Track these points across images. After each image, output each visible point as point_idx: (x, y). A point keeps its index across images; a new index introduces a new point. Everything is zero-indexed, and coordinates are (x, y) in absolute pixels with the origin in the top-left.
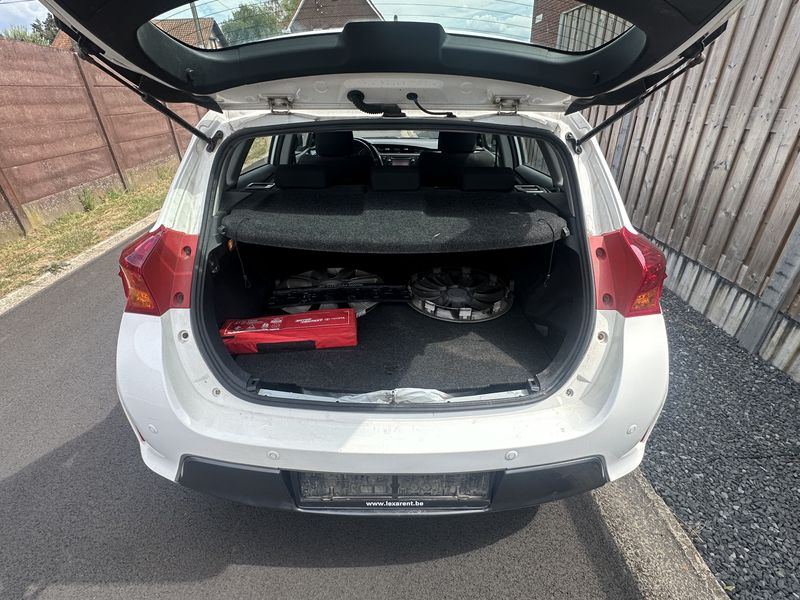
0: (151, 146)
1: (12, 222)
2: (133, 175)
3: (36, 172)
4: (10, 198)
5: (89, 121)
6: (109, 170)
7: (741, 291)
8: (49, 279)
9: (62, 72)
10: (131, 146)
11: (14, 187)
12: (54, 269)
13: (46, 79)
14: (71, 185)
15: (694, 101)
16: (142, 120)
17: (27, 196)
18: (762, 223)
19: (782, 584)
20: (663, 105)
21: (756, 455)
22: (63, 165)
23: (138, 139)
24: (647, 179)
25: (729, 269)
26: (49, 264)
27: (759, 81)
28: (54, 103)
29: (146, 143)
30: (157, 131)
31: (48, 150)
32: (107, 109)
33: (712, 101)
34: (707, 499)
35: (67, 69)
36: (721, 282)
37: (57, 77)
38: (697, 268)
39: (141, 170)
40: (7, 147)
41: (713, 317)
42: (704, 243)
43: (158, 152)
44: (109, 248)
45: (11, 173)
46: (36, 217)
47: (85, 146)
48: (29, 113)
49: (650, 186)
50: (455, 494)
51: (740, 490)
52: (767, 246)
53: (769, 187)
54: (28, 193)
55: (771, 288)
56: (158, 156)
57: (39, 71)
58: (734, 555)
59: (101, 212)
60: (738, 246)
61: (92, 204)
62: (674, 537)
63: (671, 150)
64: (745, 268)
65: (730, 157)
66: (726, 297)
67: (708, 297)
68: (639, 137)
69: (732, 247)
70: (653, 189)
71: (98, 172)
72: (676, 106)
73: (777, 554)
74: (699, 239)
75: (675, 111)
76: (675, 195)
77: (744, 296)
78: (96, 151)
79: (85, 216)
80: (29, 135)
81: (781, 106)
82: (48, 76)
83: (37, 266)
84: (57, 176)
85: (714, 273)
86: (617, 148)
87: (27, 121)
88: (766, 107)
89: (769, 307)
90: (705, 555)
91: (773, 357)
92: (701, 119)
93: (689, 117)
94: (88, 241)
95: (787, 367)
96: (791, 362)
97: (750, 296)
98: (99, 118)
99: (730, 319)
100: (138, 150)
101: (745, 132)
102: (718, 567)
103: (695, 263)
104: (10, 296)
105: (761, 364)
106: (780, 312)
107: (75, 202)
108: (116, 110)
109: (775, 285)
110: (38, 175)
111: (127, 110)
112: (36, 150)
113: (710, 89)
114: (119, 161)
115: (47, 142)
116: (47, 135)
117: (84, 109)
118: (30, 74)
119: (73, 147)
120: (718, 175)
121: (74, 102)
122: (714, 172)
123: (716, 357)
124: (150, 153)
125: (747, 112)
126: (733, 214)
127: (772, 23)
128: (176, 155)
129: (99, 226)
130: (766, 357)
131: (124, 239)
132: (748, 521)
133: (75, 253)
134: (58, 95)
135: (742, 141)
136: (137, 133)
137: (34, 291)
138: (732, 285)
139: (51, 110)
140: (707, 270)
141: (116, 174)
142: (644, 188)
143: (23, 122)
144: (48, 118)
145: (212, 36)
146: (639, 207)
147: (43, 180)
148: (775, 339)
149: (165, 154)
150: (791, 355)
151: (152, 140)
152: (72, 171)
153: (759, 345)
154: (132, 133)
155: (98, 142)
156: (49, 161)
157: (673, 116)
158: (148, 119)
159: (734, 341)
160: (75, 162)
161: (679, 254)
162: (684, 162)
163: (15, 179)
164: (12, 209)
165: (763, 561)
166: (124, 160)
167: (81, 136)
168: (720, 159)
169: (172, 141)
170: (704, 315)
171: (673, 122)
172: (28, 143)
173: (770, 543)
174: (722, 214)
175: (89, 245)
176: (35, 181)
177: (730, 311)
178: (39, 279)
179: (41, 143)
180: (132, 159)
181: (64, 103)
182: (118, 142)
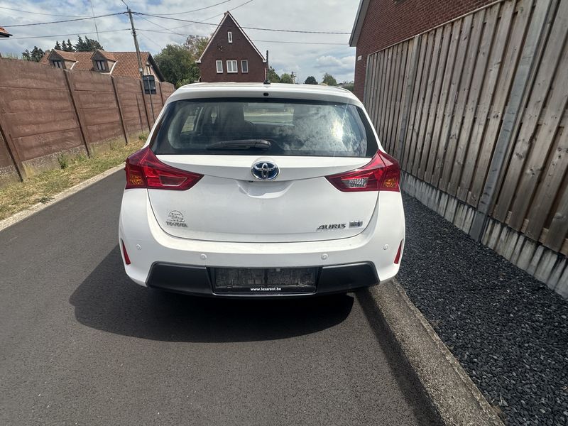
0: (107, 129)
1: (15, 172)
2: (95, 148)
3: (32, 141)
4: (15, 157)
5: (69, 112)
6: (80, 143)
7: (470, 206)
8: (41, 206)
9: (55, 81)
10: (95, 128)
11: (18, 150)
12: (43, 201)
13: (45, 85)
14: (54, 151)
15: (438, 103)
16: (103, 112)
17: (26, 156)
18: (476, 167)
19: (479, 345)
20: (423, 105)
21: (473, 289)
22: (51, 138)
23: (99, 124)
24: (418, 147)
25: (462, 195)
26: (41, 198)
27: (467, 91)
28: (49, 99)
29: (104, 127)
30: (112, 120)
31: (42, 128)
32: (81, 105)
33: (446, 103)
34: (444, 310)
35: (59, 79)
36: (460, 203)
37: (52, 84)
38: (447, 196)
39: (100, 144)
40: (16, 125)
41: (457, 224)
42: (449, 181)
43: (111, 133)
44: (79, 189)
45: (17, 141)
46: (29, 170)
47: (66, 127)
48: (33, 105)
49: (420, 151)
50: (297, 284)
51: (463, 305)
52: (479, 179)
53: (477, 147)
54: (26, 155)
55: (482, 202)
56: (112, 136)
57: (42, 80)
58: (455, 334)
59: (73, 168)
60: (466, 181)
61: (66, 164)
62: (423, 326)
63: (429, 129)
64: (470, 192)
65: (457, 132)
66: (463, 210)
67: (454, 212)
68: (412, 123)
69: (463, 182)
70: (422, 152)
71: (72, 143)
72: (430, 105)
73: (478, 333)
74: (446, 180)
75: (429, 108)
76: (432, 155)
77: (471, 209)
78: (72, 130)
79: (62, 171)
80: (31, 119)
81: (478, 103)
82: (47, 83)
83: (33, 198)
84: (46, 145)
85: (455, 198)
86: (402, 130)
87: (31, 109)
88: (471, 105)
89: (483, 213)
90: (440, 335)
91: (488, 243)
92: (442, 112)
93: (436, 111)
94: (66, 185)
95: (495, 248)
96: (496, 244)
97: (474, 209)
98: (76, 111)
99: (466, 224)
100: (99, 131)
101: (463, 118)
102: (447, 340)
103: (446, 193)
104: (15, 215)
105: (482, 247)
106: (488, 216)
107: (55, 162)
108: (87, 106)
109: (484, 200)
110: (34, 143)
111: (94, 105)
112: (35, 128)
113: (445, 96)
114: (86, 137)
115: (41, 123)
116: (42, 119)
117: (67, 104)
118: (36, 81)
119: (57, 127)
120: (453, 143)
121: (61, 99)
122: (450, 140)
123: (457, 244)
124: (106, 134)
125: (463, 107)
126: (462, 163)
127: (469, 61)
128: (123, 135)
129: (72, 177)
130: (484, 244)
131: (89, 184)
132: (465, 319)
133: (57, 192)
134: (52, 94)
135: (462, 124)
136: (99, 121)
137: (30, 213)
138: (465, 204)
139: (46, 104)
140: (452, 196)
141: (84, 146)
142: (417, 153)
143: (28, 110)
144: (44, 108)
145: (148, 63)
146: (415, 164)
147: (37, 146)
148: (488, 232)
149: (116, 135)
150: (496, 239)
151: (108, 126)
152: (55, 142)
153: (480, 237)
154: (95, 120)
155: (74, 125)
156: (42, 135)
157: (429, 111)
158: (107, 112)
159: (468, 236)
160: (58, 136)
161: (437, 189)
162: (436, 136)
163: (19, 145)
164: (15, 164)
165: (470, 336)
166: (89, 137)
167: (64, 120)
168: (452, 133)
169: (121, 127)
170: (453, 224)
171: (429, 114)
172: (30, 123)
173: (475, 328)
174: (456, 163)
175: (66, 187)
176: (32, 147)
177: (465, 219)
178: (34, 206)
179: (37, 123)
180: (94, 136)
181: (54, 99)
182: (86, 126)
